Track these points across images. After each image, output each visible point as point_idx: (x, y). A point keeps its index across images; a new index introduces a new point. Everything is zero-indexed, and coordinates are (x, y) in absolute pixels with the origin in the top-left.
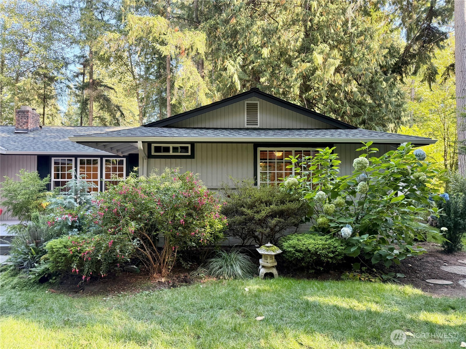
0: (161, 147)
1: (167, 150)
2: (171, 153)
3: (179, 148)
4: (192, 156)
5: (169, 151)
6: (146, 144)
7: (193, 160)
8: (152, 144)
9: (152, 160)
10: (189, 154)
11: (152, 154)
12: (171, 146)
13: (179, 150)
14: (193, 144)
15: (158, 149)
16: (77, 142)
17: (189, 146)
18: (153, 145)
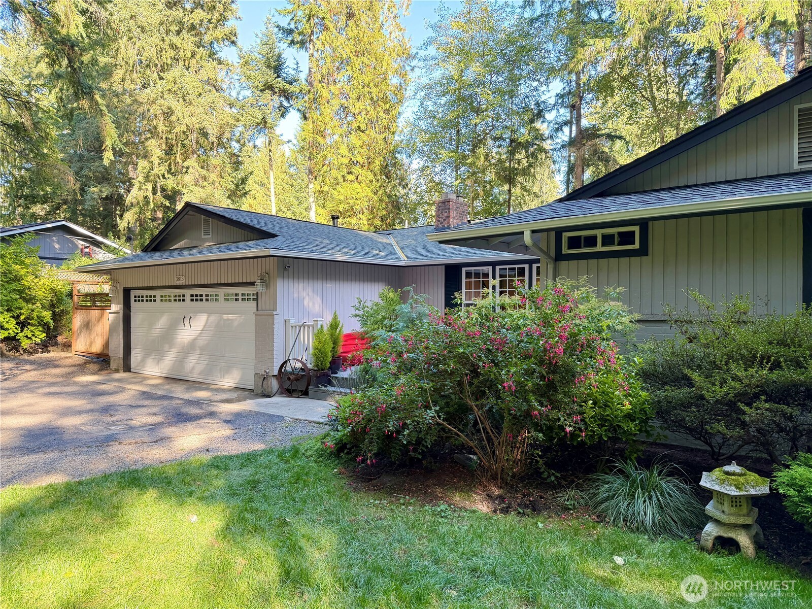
0: (580, 237)
1: (592, 241)
2: (599, 248)
3: (616, 236)
4: (643, 251)
5: (595, 245)
6: (553, 234)
7: (644, 258)
8: (564, 234)
9: (563, 264)
10: (637, 246)
11: (564, 252)
12: (599, 233)
13: (616, 240)
14: (644, 224)
15: (574, 242)
16: (441, 242)
17: (636, 229)
18: (566, 235)
